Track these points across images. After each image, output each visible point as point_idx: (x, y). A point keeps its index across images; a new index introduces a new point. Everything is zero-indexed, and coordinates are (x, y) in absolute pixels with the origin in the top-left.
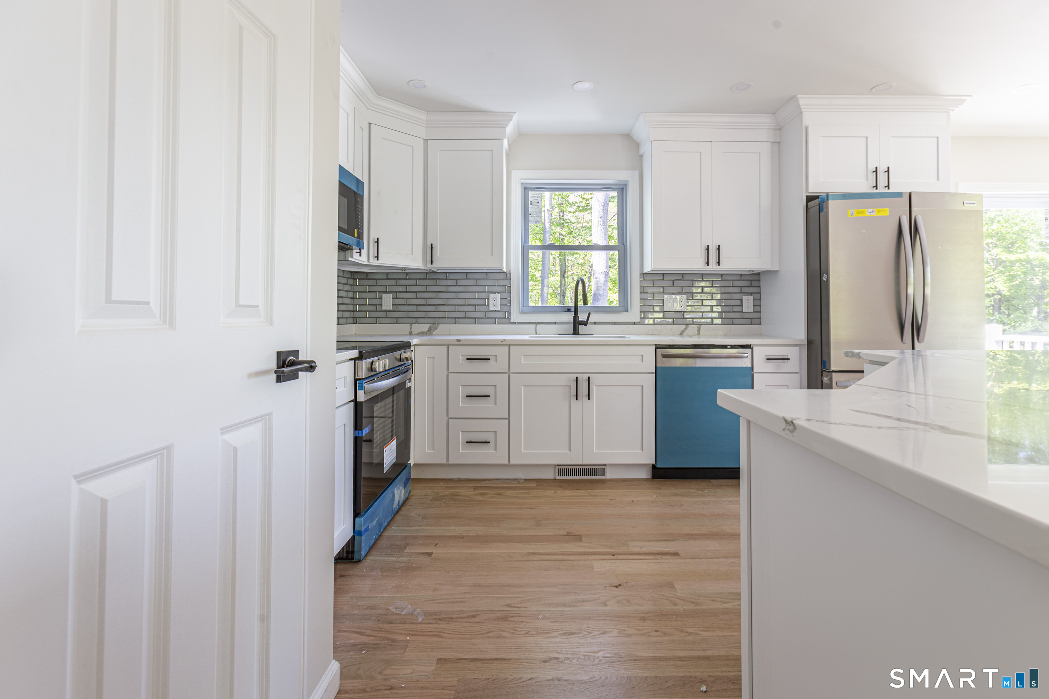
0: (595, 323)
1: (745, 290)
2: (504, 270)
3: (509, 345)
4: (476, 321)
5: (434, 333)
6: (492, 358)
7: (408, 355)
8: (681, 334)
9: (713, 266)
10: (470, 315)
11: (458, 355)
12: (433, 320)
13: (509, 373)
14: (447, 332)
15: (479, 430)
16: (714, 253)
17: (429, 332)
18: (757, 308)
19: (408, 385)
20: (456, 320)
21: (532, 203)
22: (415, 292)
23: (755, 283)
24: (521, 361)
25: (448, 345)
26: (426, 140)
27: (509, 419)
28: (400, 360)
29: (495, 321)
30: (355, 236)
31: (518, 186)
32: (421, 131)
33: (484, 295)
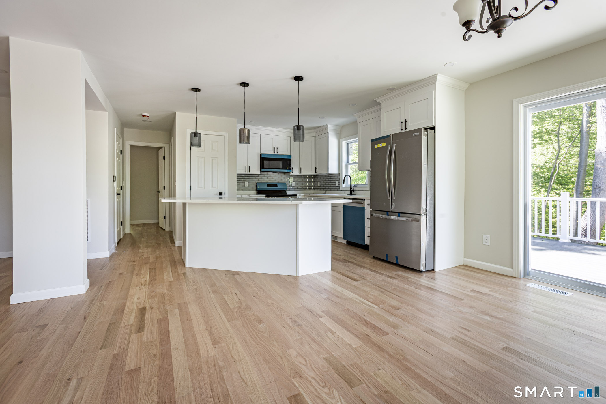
0: (358, 191)
29: (338, 190)
30: (286, 169)
31: (344, 144)
32: (314, 135)
33: (334, 181)
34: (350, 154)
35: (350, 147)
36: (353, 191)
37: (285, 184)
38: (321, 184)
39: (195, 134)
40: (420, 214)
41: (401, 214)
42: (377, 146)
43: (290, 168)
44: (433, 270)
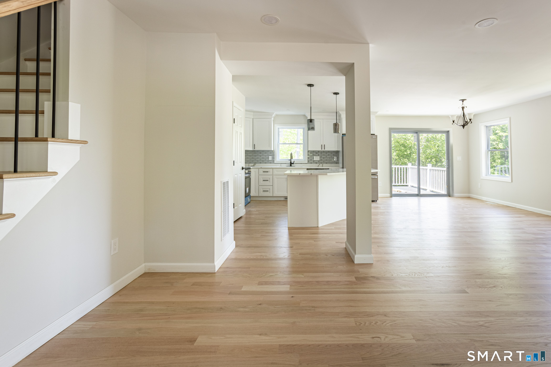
0: (296, 163)
1: (335, 155)
2: (273, 150)
3: (273, 169)
4: (265, 163)
5: (255, 166)
6: (269, 172)
7: (250, 170)
8: (318, 166)
9: (323, 150)
10: (264, 161)
11: (261, 171)
12: (254, 163)
13: (273, 175)
14: (258, 166)
15: (266, 188)
16: (323, 146)
17: (254, 166)
18: (338, 160)
19: (250, 177)
20: (260, 163)
21: (280, 132)
22: (250, 155)
23: (337, 153)
24: (276, 172)
25: (259, 169)
26: (253, 119)
27: (273, 186)
28: (249, 171)
29: (270, 163)
31: (277, 128)
33: (268, 156)
36: (293, 164)
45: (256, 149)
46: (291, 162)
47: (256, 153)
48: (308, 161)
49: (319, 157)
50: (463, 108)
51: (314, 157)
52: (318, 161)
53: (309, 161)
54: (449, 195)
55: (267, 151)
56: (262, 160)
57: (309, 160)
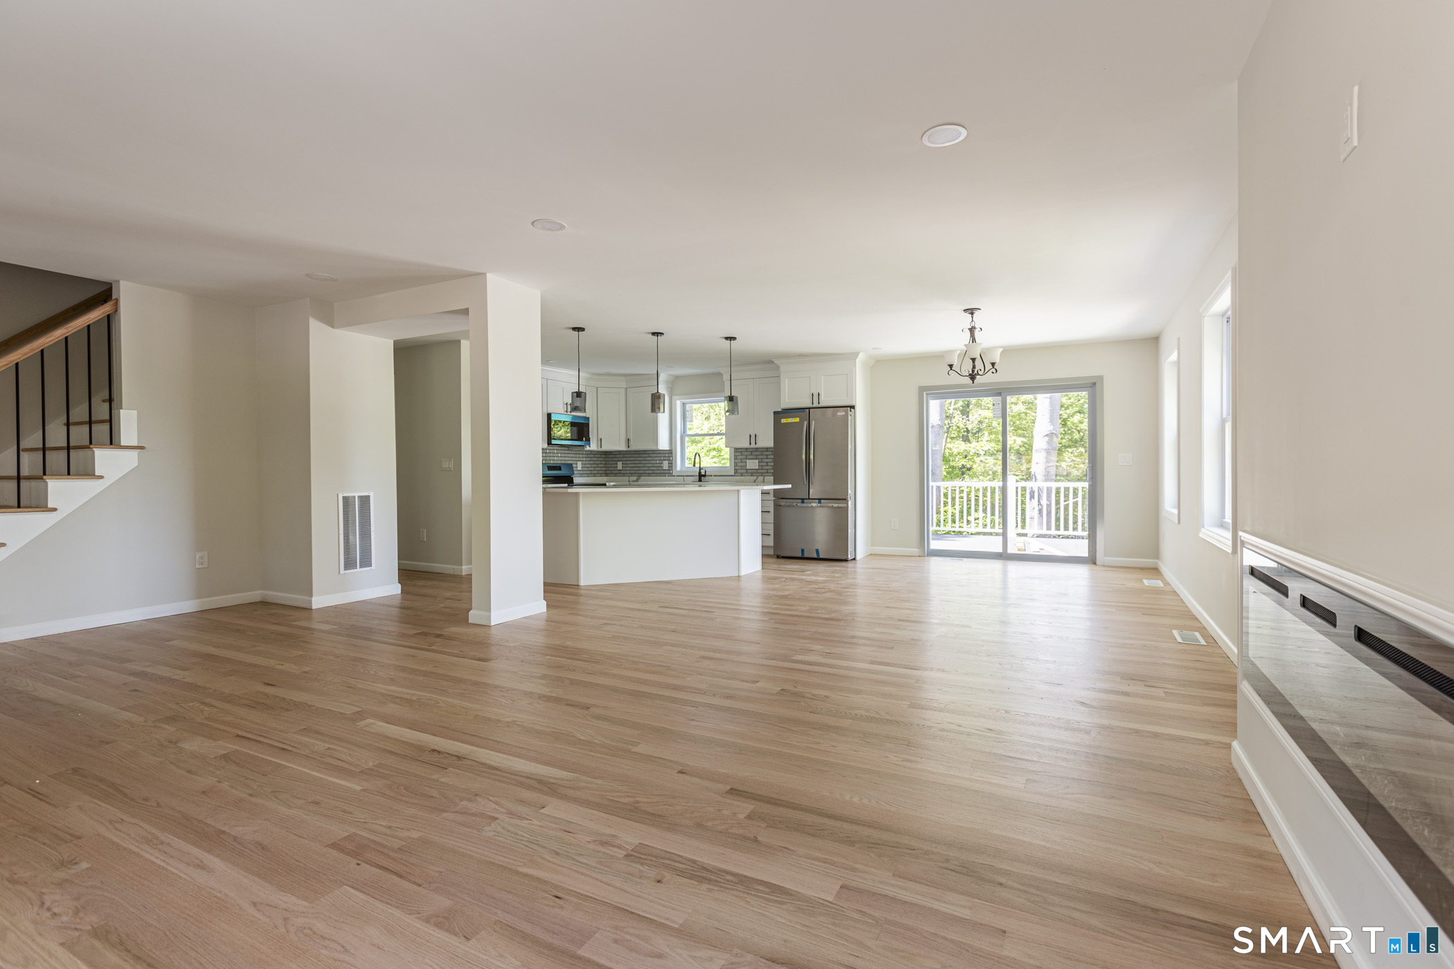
0: (711, 476)
2: (664, 449)
9: (753, 445)
10: (655, 471)
16: (753, 438)
20: (649, 475)
26: (626, 389)
29: (667, 475)
30: (583, 440)
31: (679, 403)
32: (624, 385)
33: (661, 462)
34: (688, 419)
35: (687, 409)
36: (705, 476)
37: (570, 466)
38: (625, 465)
39: (579, 394)
40: (846, 499)
41: (822, 501)
42: (783, 421)
43: (588, 440)
44: (854, 559)
45: (634, 447)
46: (700, 473)
47: (641, 455)
48: (736, 471)
49: (757, 461)
50: (972, 330)
51: (748, 461)
52: (755, 471)
53: (739, 471)
54: (1092, 560)
55: (652, 452)
56: (651, 468)
57: (737, 468)
